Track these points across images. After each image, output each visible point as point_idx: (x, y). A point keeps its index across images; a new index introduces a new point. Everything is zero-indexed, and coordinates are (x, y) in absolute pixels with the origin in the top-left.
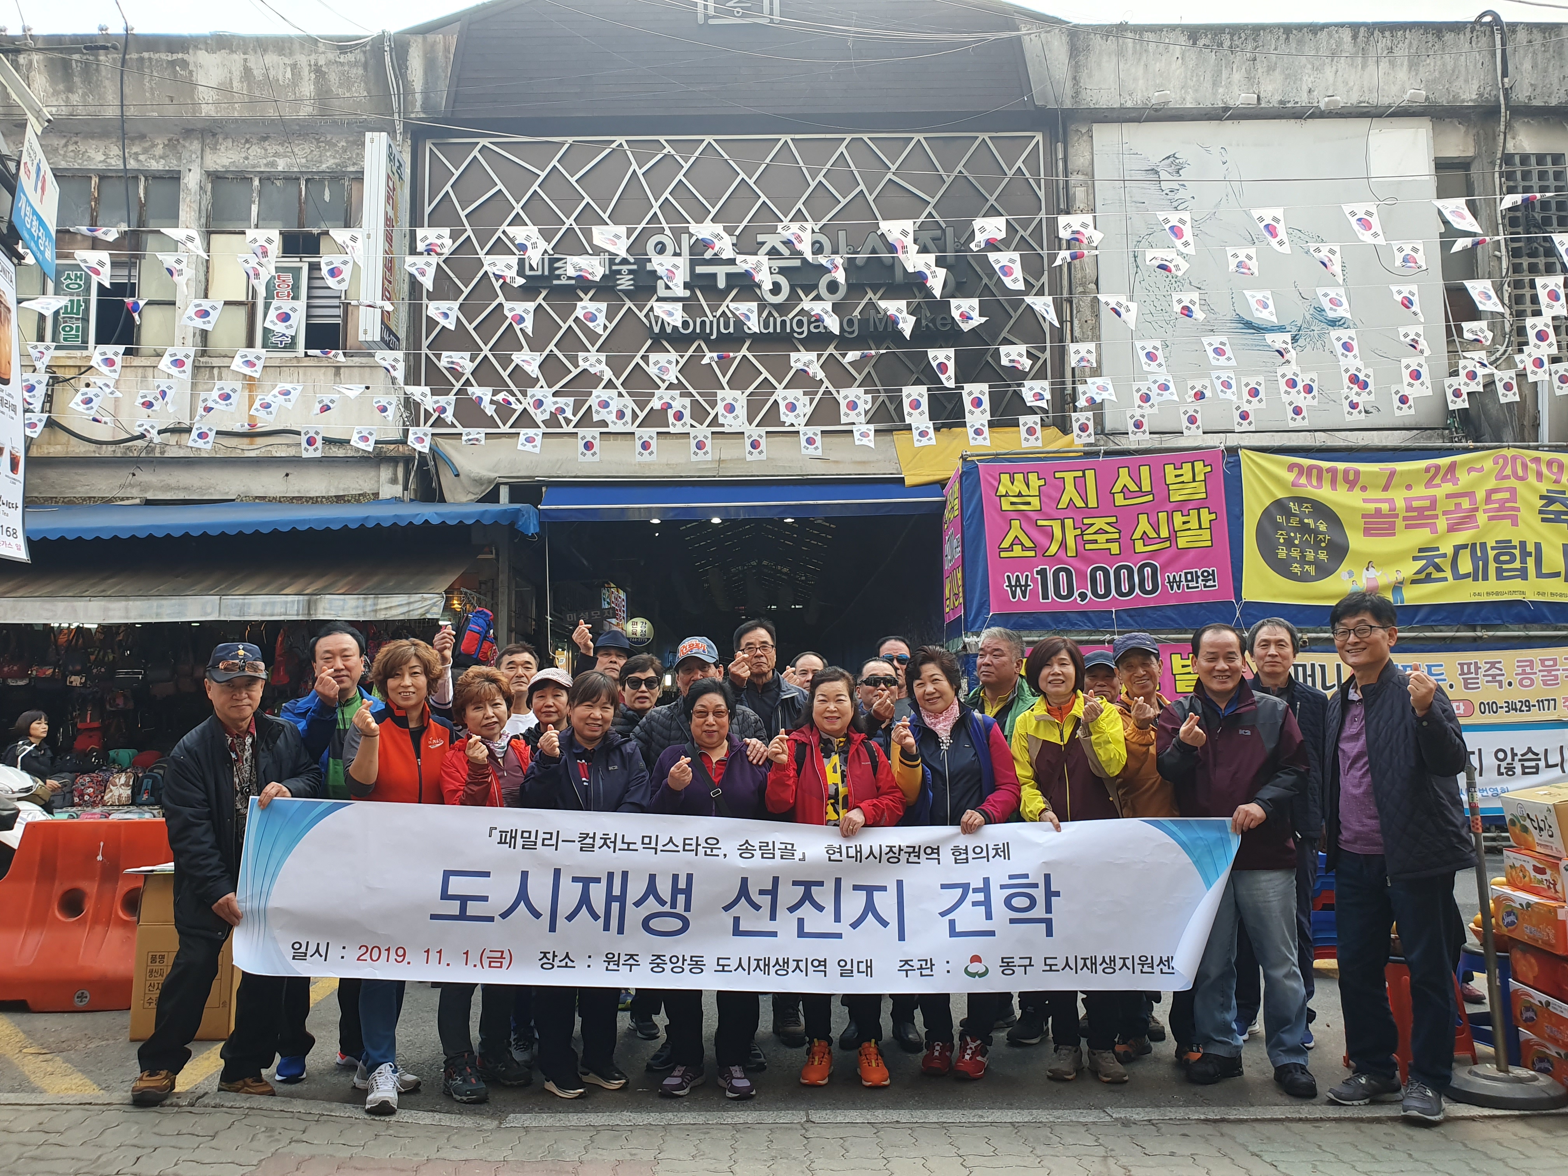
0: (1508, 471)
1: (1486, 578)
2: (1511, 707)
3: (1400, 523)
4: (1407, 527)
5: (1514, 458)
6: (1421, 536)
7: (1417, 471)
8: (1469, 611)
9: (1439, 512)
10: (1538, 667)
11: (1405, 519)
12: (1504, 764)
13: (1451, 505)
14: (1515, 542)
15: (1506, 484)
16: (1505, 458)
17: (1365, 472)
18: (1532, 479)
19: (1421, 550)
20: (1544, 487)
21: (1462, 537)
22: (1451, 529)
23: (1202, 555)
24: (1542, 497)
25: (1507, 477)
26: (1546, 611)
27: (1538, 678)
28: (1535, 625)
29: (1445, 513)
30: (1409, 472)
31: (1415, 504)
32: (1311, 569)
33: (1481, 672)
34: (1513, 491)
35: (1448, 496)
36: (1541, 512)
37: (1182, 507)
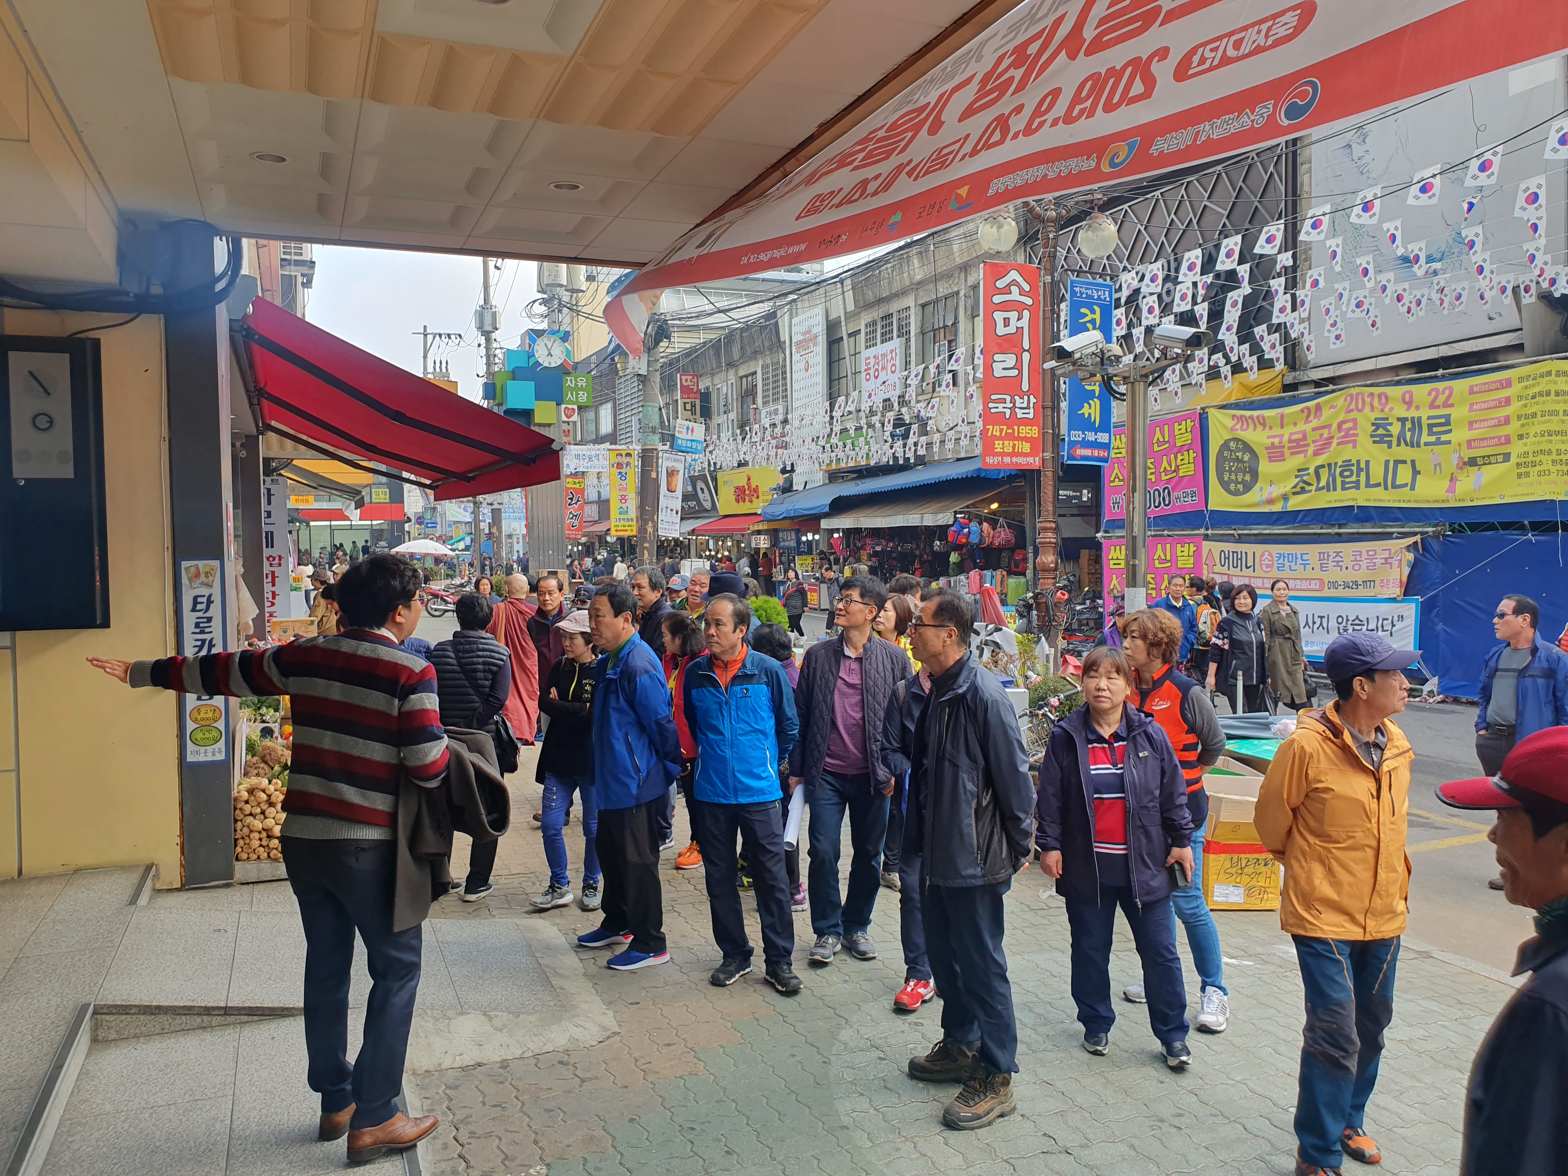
0: (1353, 406)
1: (1335, 489)
2: (1347, 586)
3: (1287, 452)
4: (1292, 454)
5: (1358, 394)
6: (1297, 461)
7: (1296, 412)
8: (1327, 514)
9: (1309, 441)
10: (1364, 556)
11: (1289, 448)
12: (1341, 627)
13: (1316, 435)
14: (1354, 462)
15: (1351, 416)
16: (1351, 396)
17: (1269, 417)
18: (1367, 409)
19: (1299, 470)
20: (1373, 416)
21: (1321, 460)
22: (1316, 454)
23: (1190, 481)
24: (1373, 424)
25: (1351, 411)
26: (1374, 513)
27: (1364, 564)
28: (1368, 524)
29: (1314, 442)
30: (1291, 413)
31: (1294, 437)
32: (1240, 487)
33: (1331, 559)
34: (1354, 421)
35: (1314, 429)
36: (1372, 436)
37: (1181, 450)
